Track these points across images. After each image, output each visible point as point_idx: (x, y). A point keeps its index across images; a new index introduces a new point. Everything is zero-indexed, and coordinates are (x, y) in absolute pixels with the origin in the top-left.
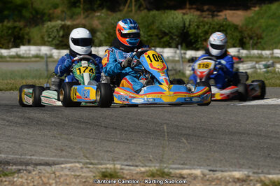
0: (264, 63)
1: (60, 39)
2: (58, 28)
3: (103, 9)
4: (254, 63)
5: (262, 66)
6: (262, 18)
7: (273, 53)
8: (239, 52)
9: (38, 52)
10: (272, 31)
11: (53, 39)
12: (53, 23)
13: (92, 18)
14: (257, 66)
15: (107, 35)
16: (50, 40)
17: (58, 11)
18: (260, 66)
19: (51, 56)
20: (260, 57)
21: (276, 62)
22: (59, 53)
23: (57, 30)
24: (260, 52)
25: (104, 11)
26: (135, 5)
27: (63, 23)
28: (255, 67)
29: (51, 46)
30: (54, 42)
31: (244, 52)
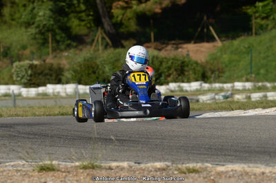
0: (223, 94)
1: (28, 78)
2: (27, 68)
3: (70, 49)
4: (213, 94)
5: (221, 98)
6: (226, 54)
7: (234, 86)
8: (201, 85)
9: (8, 91)
10: (235, 66)
11: (22, 78)
12: (22, 63)
13: (60, 57)
14: (217, 97)
15: (73, 74)
16: (19, 79)
17: (27, 52)
18: (220, 97)
19: (20, 95)
20: (221, 90)
21: (235, 94)
22: (28, 91)
23: (25, 69)
24: (221, 85)
25: (72, 51)
26: (102, 44)
27: (31, 62)
28: (215, 98)
29: (20, 84)
30: (23, 81)
31: (206, 86)
